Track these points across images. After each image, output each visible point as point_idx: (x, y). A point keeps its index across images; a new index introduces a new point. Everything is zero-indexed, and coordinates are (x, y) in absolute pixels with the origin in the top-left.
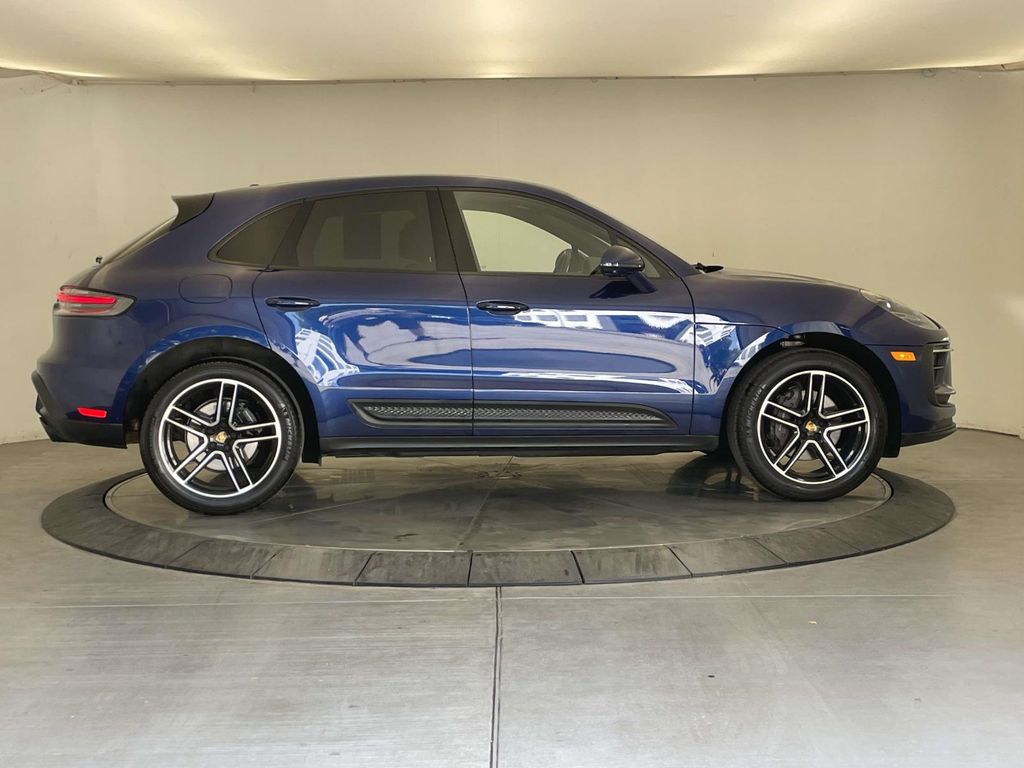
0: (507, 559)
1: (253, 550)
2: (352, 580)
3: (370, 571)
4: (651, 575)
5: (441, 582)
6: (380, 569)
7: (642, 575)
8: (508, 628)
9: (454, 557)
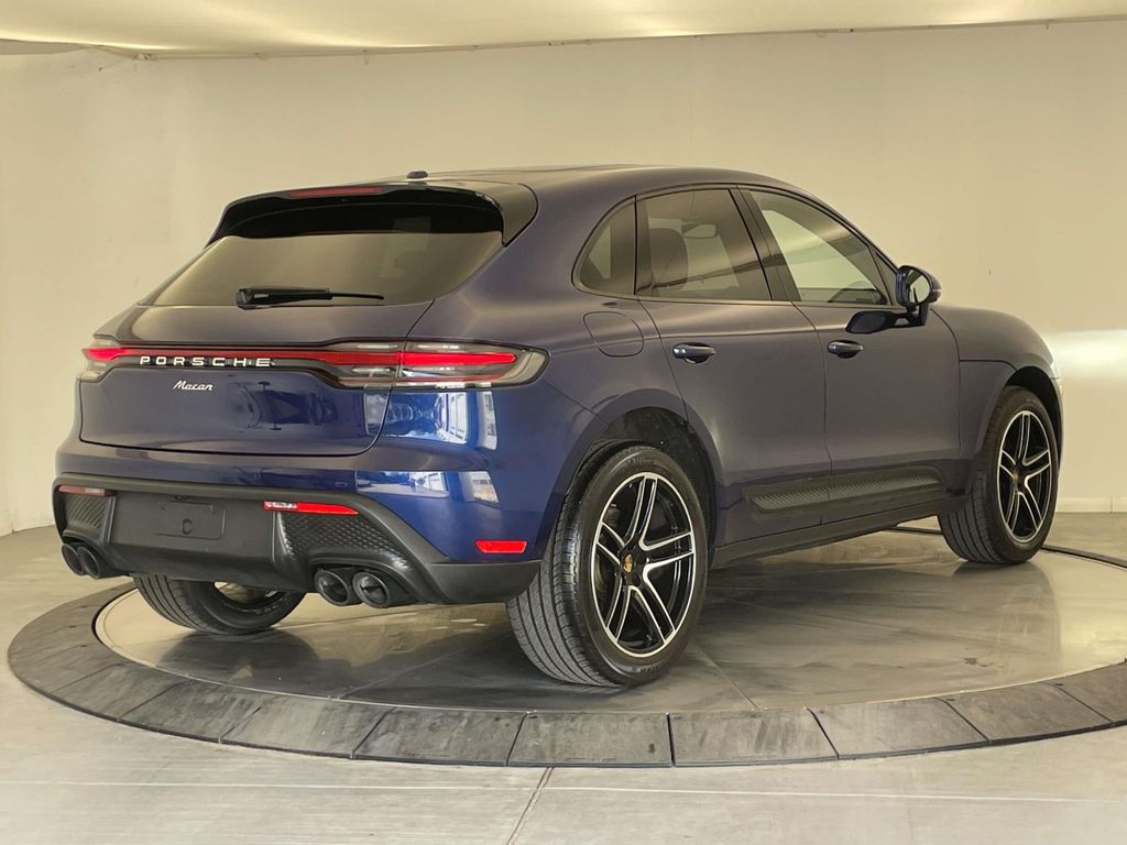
0: (572, 725)
1: (234, 700)
2: (350, 750)
4: (777, 754)
5: (470, 759)
6: (391, 735)
7: (763, 754)
9: (497, 719)
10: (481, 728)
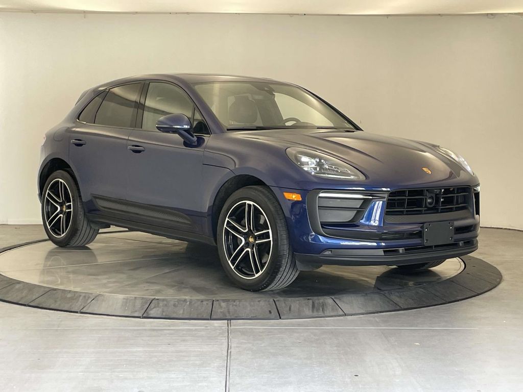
0: (235, 304)
1: (80, 296)
2: (140, 315)
3: (151, 309)
4: (321, 314)
5: (195, 317)
6: (157, 309)
7: (315, 314)
8: (235, 345)
9: (202, 301)
10: (196, 305)
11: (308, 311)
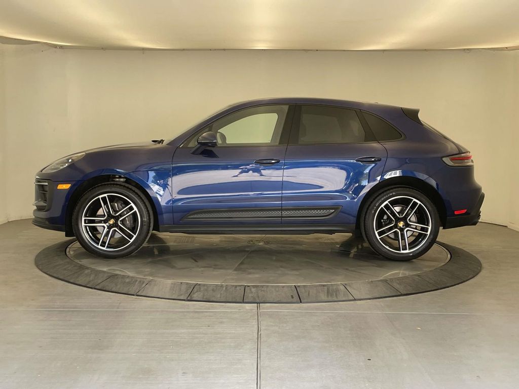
0: (263, 289)
1: (137, 281)
2: (185, 298)
3: (194, 293)
4: (336, 300)
5: (230, 301)
6: (199, 293)
7: (330, 299)
8: (264, 328)
9: (236, 287)
10: (231, 290)
11: (323, 297)
